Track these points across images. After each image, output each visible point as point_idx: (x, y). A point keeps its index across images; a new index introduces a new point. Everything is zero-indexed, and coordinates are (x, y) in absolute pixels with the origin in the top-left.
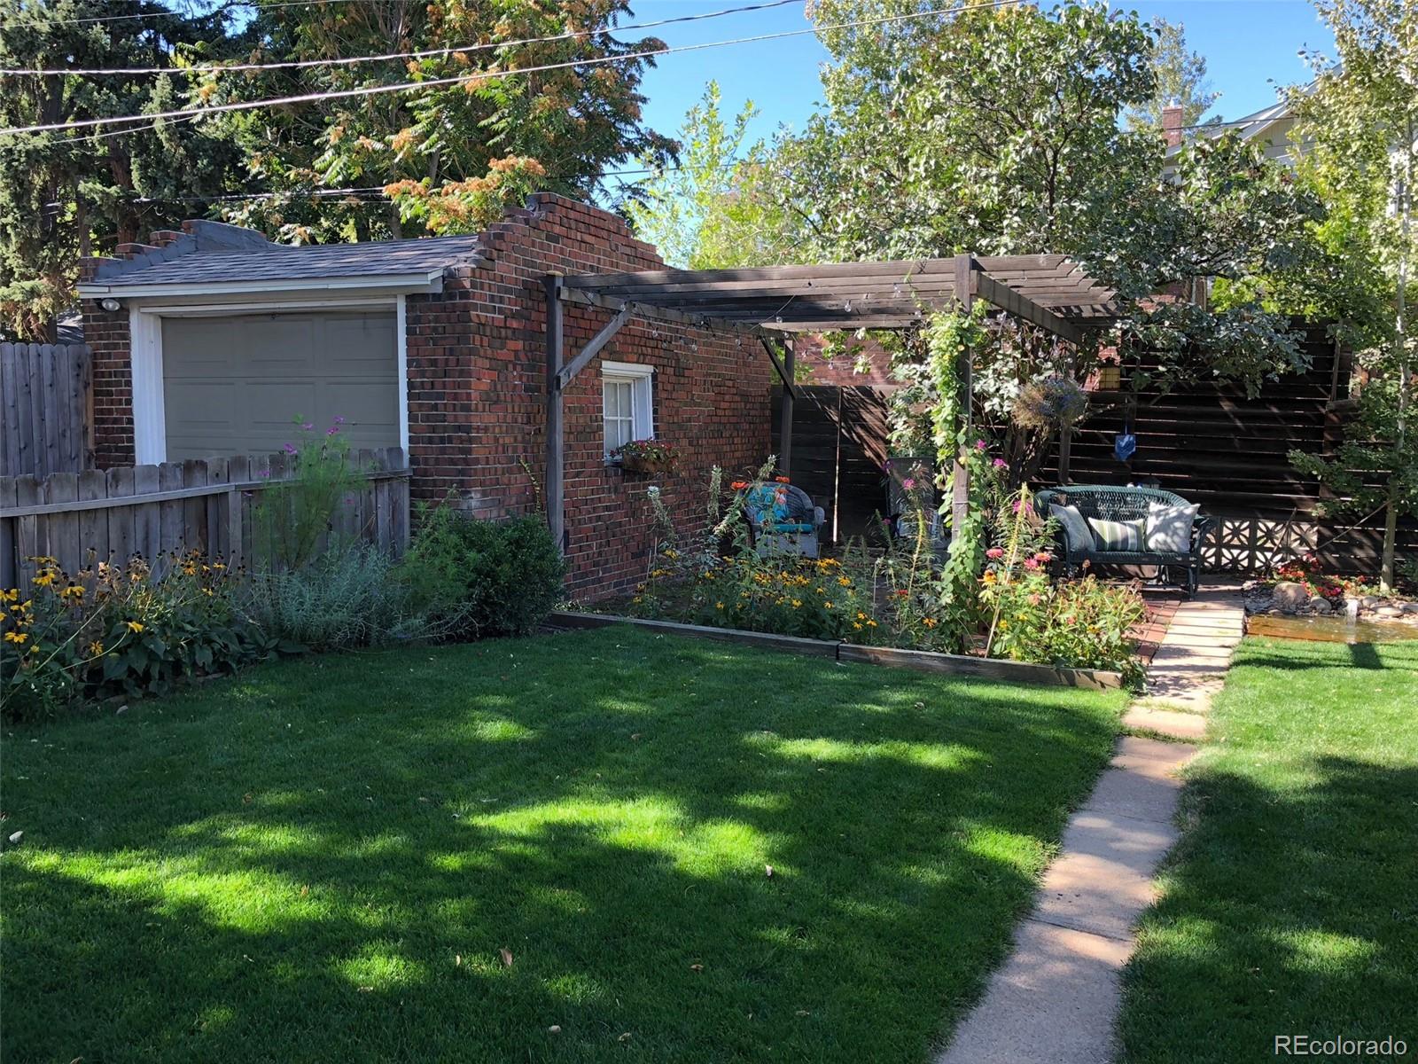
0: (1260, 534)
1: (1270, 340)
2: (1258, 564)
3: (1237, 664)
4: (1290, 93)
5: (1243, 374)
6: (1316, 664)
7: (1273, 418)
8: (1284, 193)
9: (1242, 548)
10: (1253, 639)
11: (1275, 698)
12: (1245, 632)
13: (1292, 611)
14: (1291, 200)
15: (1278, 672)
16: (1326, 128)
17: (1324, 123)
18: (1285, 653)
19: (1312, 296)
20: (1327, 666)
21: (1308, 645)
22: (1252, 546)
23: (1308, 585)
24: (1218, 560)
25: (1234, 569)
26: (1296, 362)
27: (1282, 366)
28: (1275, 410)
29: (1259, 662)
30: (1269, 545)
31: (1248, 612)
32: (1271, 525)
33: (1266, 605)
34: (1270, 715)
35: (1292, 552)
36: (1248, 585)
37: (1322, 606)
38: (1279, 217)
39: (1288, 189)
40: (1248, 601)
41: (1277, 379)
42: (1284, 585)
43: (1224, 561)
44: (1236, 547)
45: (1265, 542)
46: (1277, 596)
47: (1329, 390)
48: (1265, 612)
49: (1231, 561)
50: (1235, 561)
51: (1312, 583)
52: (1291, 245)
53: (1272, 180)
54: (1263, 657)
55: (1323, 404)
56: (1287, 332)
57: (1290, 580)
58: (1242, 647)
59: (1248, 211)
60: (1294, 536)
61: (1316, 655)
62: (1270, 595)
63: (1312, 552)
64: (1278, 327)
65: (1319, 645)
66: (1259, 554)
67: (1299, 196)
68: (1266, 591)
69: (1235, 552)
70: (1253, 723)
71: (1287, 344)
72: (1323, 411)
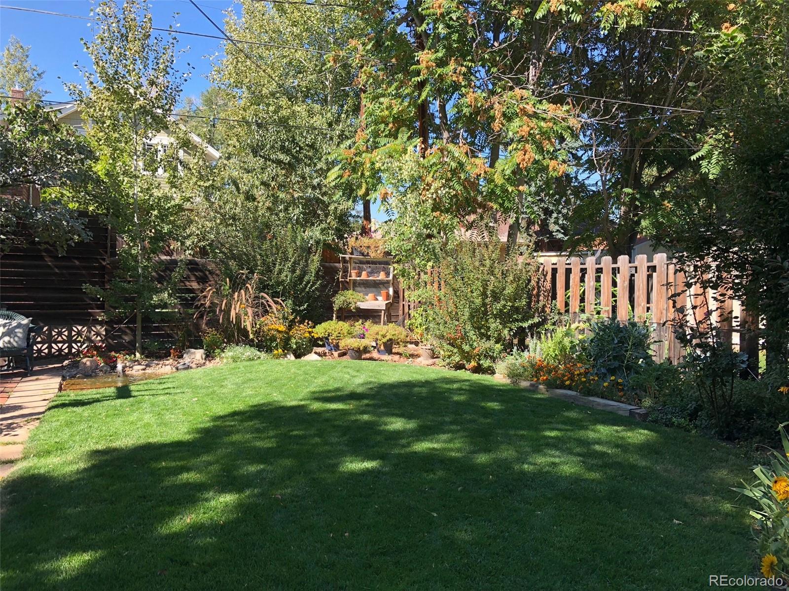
0: (74, 333)
1: (68, 223)
2: (74, 350)
3: (49, 409)
4: (71, 87)
5: (55, 242)
6: (98, 401)
7: (78, 268)
8: (69, 140)
9: (64, 342)
10: (63, 393)
11: (69, 424)
12: (60, 389)
13: (90, 374)
14: (73, 145)
15: (75, 409)
16: (92, 110)
17: (91, 107)
18: (79, 398)
19: (91, 200)
20: (103, 400)
21: (94, 391)
22: (70, 341)
23: (99, 358)
24: (50, 351)
25: (60, 354)
26: (83, 235)
27: (76, 237)
28: (77, 263)
29: (63, 405)
30: (79, 338)
31: (64, 379)
32: (80, 328)
33: (75, 373)
34: (65, 435)
35: (92, 341)
36: (66, 362)
37: (105, 368)
38: (69, 154)
39: (72, 139)
40: (64, 372)
41: (73, 244)
42: (84, 360)
43: (53, 350)
44: (60, 342)
45: (77, 338)
46: (81, 366)
47: (106, 252)
48: (74, 377)
49: (58, 351)
50: (60, 350)
51: (101, 357)
52: (76, 171)
53: (62, 133)
54: (67, 402)
55: (104, 260)
56: (77, 219)
57: (89, 357)
58: (55, 399)
59: (50, 148)
60: (93, 333)
61: (98, 396)
62: (78, 367)
63: (102, 341)
64: (71, 215)
65: (101, 390)
66: (74, 345)
67: (78, 144)
68: (75, 365)
69: (60, 345)
70: (53, 442)
71: (78, 225)
72: (104, 263)
